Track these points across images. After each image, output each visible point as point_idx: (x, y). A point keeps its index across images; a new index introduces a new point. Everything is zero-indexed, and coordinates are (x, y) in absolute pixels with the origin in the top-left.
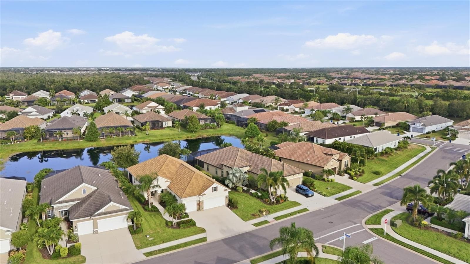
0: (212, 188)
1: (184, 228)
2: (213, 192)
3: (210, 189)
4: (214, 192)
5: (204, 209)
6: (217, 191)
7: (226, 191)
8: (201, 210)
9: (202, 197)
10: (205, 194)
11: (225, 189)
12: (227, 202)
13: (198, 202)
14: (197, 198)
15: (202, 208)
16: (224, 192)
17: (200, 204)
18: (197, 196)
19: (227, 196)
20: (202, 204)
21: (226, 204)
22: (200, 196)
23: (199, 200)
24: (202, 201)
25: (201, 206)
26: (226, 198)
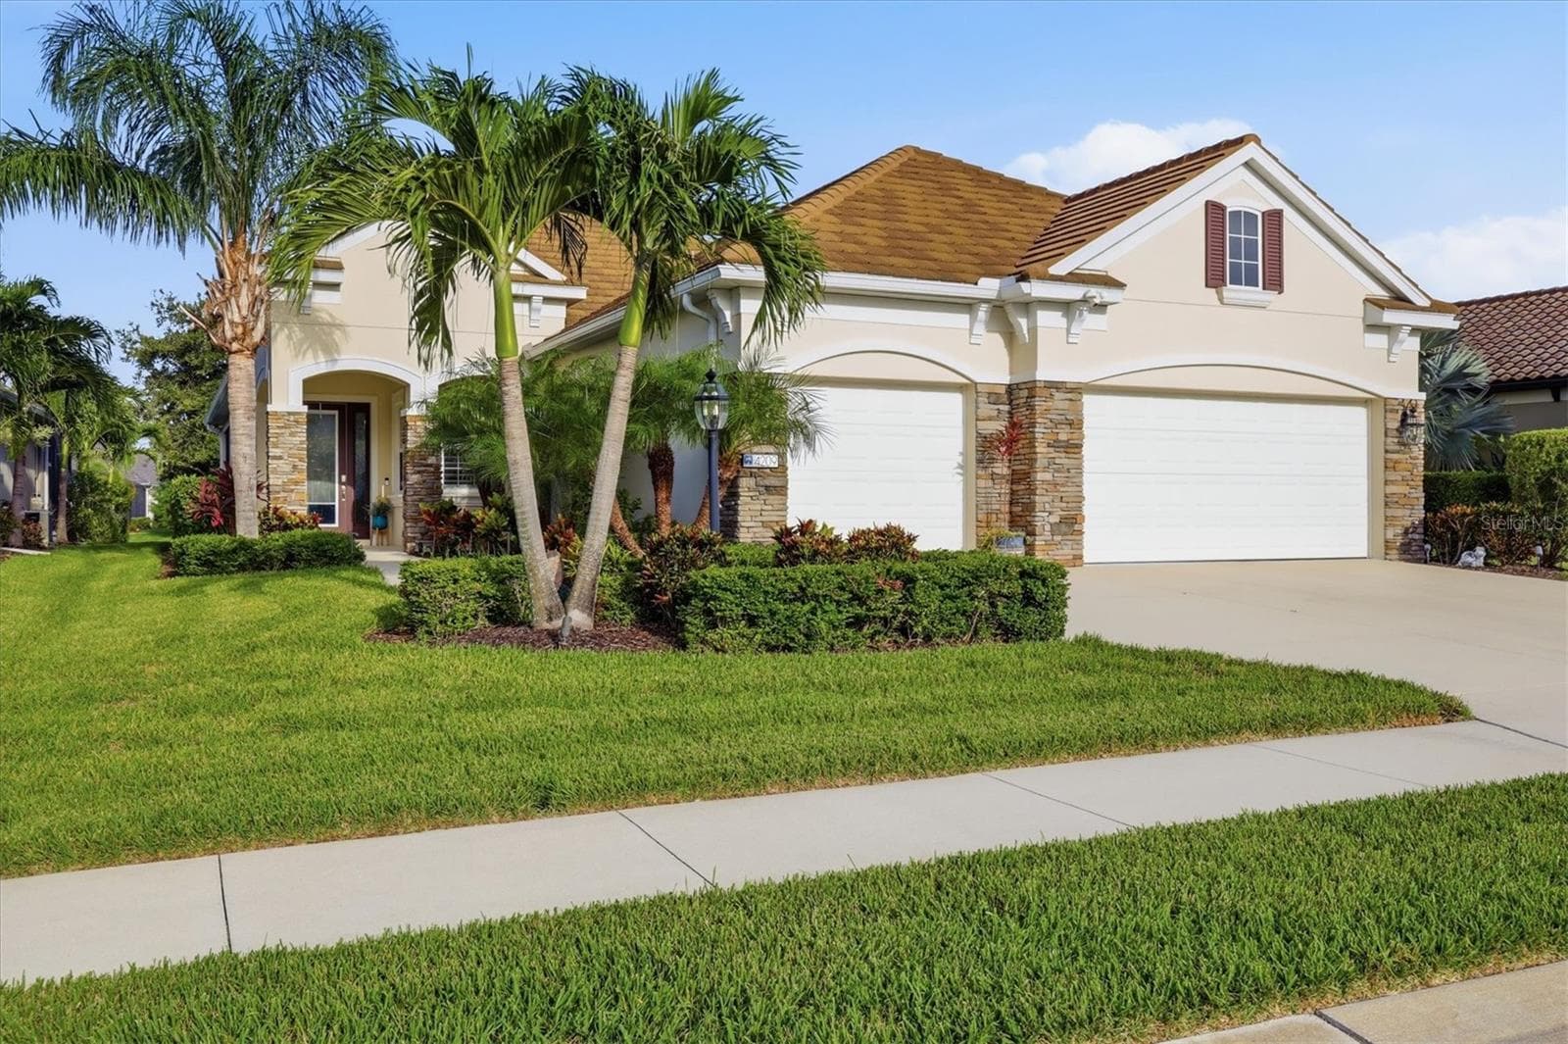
0: (1212, 209)
2: (1213, 281)
3: (1178, 224)
4: (1237, 292)
5: (1096, 544)
6: (1274, 284)
7: (1390, 317)
8: (1039, 542)
9: (1062, 322)
10: (1107, 276)
11: (1380, 293)
12: (1403, 501)
13: (990, 419)
14: (971, 330)
15: (1054, 519)
16: (1367, 336)
17: (1032, 445)
18: (989, 287)
19: (1405, 415)
20: (1062, 460)
21: (1394, 533)
22: (1028, 306)
23: (1011, 373)
24: (1069, 396)
25: (1048, 476)
26: (1397, 448)
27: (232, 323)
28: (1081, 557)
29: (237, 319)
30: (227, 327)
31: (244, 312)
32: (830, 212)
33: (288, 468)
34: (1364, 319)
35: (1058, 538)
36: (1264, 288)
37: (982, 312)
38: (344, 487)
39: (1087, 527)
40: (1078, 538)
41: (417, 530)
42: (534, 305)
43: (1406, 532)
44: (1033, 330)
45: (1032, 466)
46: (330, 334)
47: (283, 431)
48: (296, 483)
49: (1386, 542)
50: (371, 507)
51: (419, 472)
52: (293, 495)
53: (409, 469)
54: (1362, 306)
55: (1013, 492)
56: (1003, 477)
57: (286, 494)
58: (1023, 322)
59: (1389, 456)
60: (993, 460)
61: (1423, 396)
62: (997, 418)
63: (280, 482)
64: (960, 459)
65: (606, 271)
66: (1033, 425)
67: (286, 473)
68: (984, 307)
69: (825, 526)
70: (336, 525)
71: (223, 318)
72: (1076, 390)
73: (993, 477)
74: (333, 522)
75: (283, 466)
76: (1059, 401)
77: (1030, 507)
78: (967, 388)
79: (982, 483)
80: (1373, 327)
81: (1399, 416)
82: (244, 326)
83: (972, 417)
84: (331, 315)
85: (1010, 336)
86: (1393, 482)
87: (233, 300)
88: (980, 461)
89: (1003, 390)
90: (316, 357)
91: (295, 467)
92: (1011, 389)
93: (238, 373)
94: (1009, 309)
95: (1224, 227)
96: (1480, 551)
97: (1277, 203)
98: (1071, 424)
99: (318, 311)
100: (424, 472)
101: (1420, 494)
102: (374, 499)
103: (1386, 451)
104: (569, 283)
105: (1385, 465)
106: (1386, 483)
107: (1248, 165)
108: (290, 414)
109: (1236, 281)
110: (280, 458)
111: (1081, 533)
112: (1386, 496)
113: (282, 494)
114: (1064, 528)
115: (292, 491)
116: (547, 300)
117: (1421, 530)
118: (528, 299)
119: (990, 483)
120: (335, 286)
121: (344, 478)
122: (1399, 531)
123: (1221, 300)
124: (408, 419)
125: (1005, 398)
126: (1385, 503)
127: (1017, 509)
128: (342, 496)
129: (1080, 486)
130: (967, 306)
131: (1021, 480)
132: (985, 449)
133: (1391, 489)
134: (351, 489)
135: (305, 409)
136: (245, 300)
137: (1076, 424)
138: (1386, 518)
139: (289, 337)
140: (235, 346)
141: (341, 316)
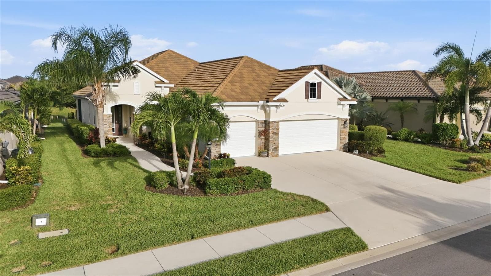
0: (307, 83)
1: (224, 193)
2: (307, 98)
3: (299, 87)
4: (311, 99)
5: (281, 152)
6: (319, 97)
7: (342, 103)
8: (270, 152)
9: (276, 109)
10: (285, 99)
11: (342, 97)
12: (345, 138)
13: (261, 127)
14: (257, 110)
15: (273, 148)
16: (338, 106)
17: (269, 133)
18: (261, 102)
19: (345, 121)
20: (275, 136)
21: (342, 145)
22: (269, 106)
23: (265, 118)
24: (277, 123)
25: (272, 140)
26: (343, 128)
27: (99, 101)
28: (278, 155)
29: (100, 100)
30: (97, 102)
31: (101, 99)
32: (229, 82)
34: (338, 102)
35: (274, 151)
36: (317, 98)
37: (260, 107)
38: (116, 124)
39: (279, 149)
40: (277, 151)
42: (162, 88)
43: (344, 145)
44: (270, 111)
45: (269, 138)
46: (116, 98)
47: (107, 118)
49: (340, 147)
52: (109, 133)
54: (337, 100)
55: (265, 142)
56: (263, 139)
58: (268, 109)
59: (342, 130)
60: (261, 136)
61: (349, 117)
62: (262, 127)
64: (255, 135)
65: (176, 73)
66: (269, 129)
68: (260, 106)
69: (228, 154)
70: (115, 133)
71: (96, 100)
72: (278, 122)
73: (261, 139)
76: (275, 124)
77: (268, 145)
78: (257, 121)
79: (259, 140)
80: (339, 104)
81: (344, 122)
82: (101, 102)
83: (257, 126)
84: (116, 93)
85: (265, 111)
86: (342, 135)
87: (99, 97)
88: (259, 136)
89: (264, 122)
92: (265, 121)
93: (100, 111)
94: (265, 106)
95: (309, 86)
96: (357, 151)
97: (320, 80)
98: (277, 129)
101: (348, 137)
103: (341, 129)
104: (170, 83)
105: (341, 132)
106: (341, 135)
107: (315, 73)
108: (108, 115)
109: (311, 97)
110: (106, 125)
111: (278, 150)
112: (340, 138)
113: (107, 133)
114: (275, 149)
116: (165, 87)
117: (347, 144)
118: (161, 87)
119: (261, 140)
120: (117, 86)
122: (343, 145)
123: (308, 101)
125: (264, 123)
126: (340, 139)
127: (266, 145)
128: (116, 126)
129: (278, 141)
130: (257, 106)
131: (267, 140)
132: (260, 133)
133: (341, 136)
134: (118, 124)
135: (111, 113)
136: (101, 96)
137: (278, 129)
138: (340, 142)
140: (99, 106)
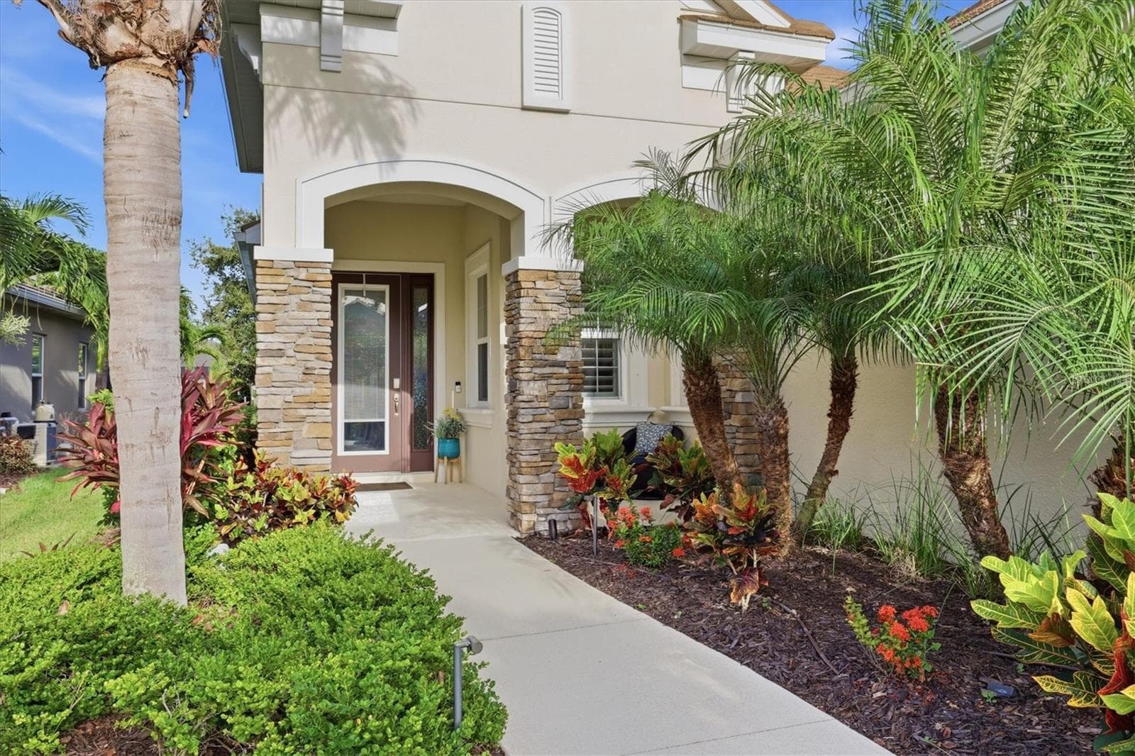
33: (295, 374)
38: (397, 395)
41: (539, 488)
47: (285, 299)
48: (312, 404)
50: (436, 424)
51: (543, 377)
52: (305, 427)
53: (524, 373)
57: (289, 427)
63: (278, 402)
67: (287, 383)
70: (386, 452)
74: (382, 447)
75: (286, 369)
84: (383, 68)
90: (358, 151)
91: (307, 372)
99: (357, 60)
100: (550, 376)
102: (440, 413)
104: (796, 32)
108: (299, 265)
110: (279, 353)
113: (283, 427)
115: (302, 419)
121: (397, 382)
124: (521, 276)
128: (395, 409)
134: (407, 396)
135: (329, 255)
139: (306, 114)
141: (403, 73)
